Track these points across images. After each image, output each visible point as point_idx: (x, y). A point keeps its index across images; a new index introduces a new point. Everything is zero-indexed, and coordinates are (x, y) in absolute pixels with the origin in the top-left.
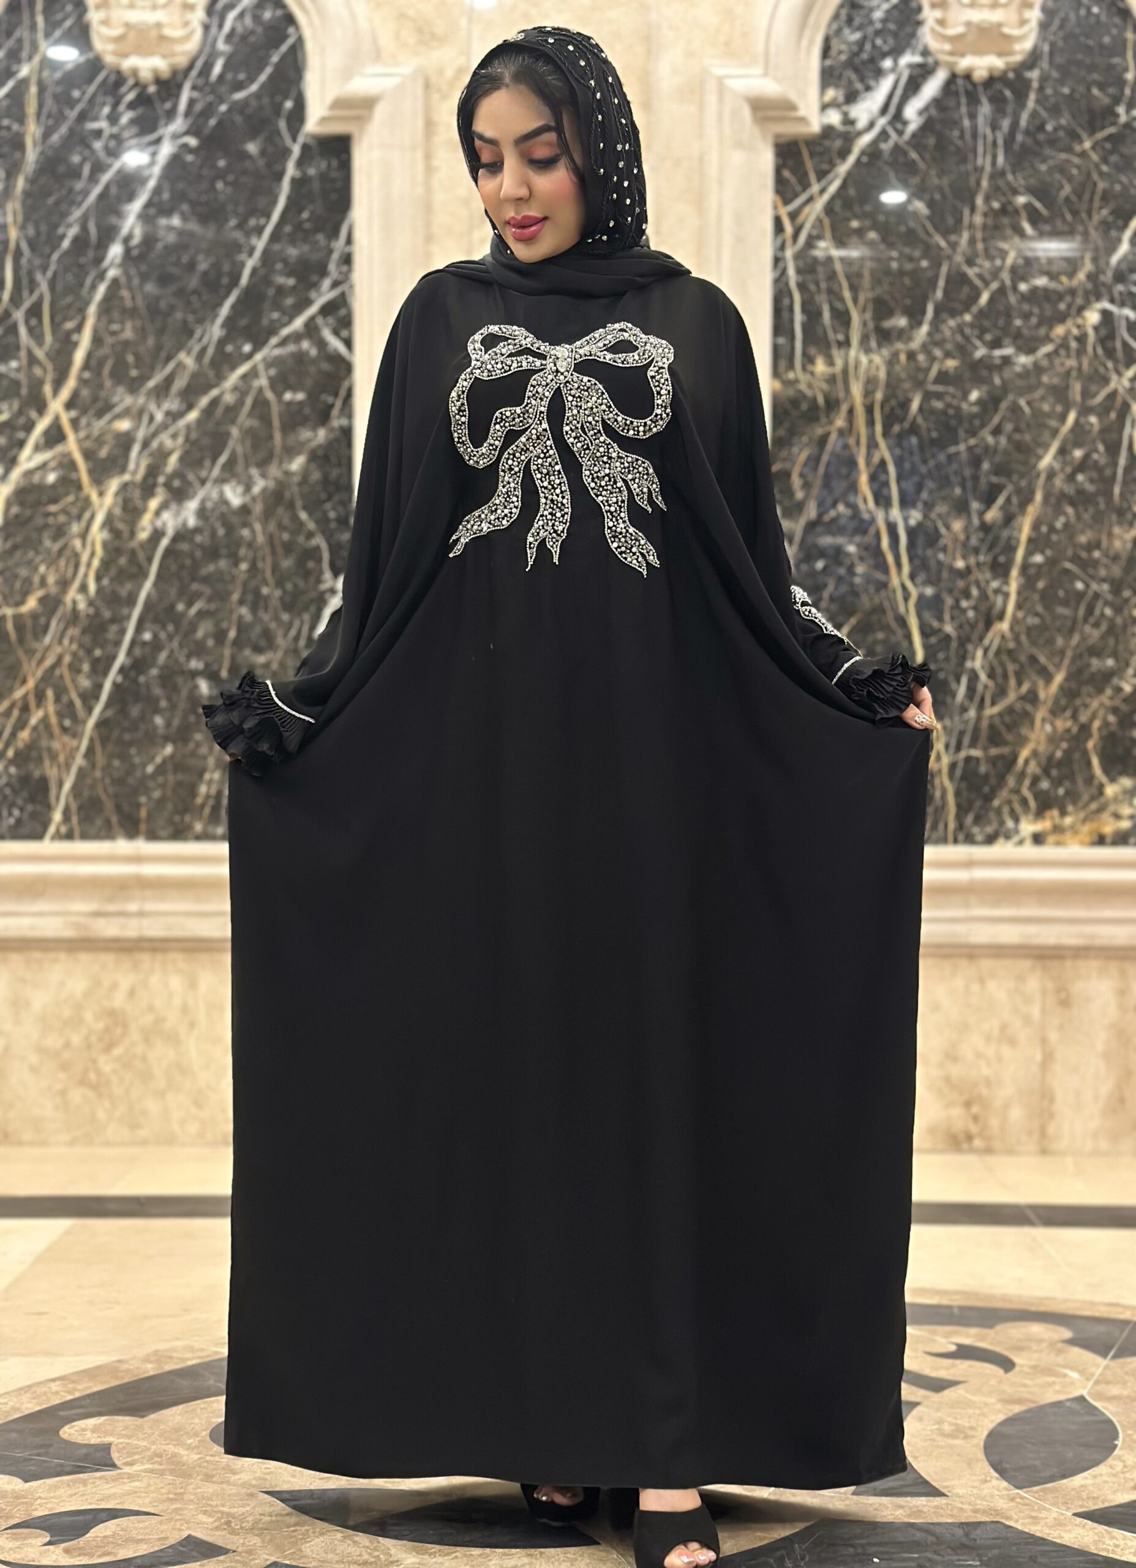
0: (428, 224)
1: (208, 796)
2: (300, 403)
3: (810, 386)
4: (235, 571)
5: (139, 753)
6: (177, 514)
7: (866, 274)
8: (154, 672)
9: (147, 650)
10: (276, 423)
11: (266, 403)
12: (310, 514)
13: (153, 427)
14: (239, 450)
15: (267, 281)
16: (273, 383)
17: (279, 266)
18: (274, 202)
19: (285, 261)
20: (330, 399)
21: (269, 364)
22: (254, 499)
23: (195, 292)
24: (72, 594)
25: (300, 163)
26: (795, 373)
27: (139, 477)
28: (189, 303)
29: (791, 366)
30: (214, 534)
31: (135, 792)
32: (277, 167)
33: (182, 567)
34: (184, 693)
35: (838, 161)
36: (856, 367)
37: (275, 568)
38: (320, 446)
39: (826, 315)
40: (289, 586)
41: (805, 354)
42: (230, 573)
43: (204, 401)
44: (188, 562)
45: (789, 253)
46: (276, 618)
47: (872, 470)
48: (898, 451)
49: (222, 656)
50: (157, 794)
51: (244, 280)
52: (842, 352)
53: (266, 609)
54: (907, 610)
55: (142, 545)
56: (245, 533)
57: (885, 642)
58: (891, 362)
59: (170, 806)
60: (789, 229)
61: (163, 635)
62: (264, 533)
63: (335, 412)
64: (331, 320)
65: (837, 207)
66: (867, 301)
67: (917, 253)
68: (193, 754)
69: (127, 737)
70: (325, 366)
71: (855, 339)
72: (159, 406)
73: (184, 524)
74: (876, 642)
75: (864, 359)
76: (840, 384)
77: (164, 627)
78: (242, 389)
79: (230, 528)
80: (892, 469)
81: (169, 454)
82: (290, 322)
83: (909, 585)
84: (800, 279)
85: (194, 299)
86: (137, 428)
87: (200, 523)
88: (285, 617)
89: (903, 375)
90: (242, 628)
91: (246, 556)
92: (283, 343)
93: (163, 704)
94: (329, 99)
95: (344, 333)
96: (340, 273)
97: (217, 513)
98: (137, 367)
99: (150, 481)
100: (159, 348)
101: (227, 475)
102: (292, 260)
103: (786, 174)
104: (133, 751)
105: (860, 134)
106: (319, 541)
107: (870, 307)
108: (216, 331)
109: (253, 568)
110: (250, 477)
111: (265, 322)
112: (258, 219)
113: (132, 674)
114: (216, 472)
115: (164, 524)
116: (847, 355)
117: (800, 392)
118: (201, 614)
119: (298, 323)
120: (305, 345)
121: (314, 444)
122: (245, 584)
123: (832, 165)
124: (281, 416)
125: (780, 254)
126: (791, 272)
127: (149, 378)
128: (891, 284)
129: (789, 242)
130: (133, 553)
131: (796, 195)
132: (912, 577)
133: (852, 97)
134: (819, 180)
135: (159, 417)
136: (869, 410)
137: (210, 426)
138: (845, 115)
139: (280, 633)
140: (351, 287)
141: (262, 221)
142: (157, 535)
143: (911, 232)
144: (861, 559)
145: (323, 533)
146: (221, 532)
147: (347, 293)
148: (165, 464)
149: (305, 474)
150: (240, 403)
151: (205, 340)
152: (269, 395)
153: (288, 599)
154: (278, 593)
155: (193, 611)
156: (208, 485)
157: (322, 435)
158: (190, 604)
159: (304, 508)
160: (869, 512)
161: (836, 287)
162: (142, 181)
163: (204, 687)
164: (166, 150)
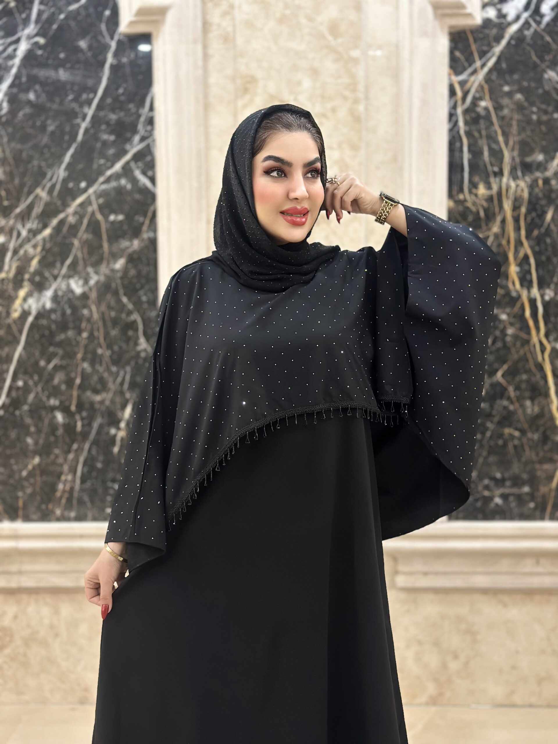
0: (206, 96)
1: (64, 491)
2: (121, 222)
3: (474, 204)
4: (79, 338)
5: (17, 463)
6: (38, 300)
7: (514, 123)
8: (26, 408)
9: (20, 392)
10: (105, 236)
11: (97, 222)
12: (129, 299)
13: (20, 240)
14: (80, 255)
15: (96, 138)
16: (101, 208)
17: (103, 127)
18: (99, 82)
19: (108, 123)
20: (141, 219)
21: (99, 195)
22: (91, 289)
23: (46, 146)
25: (116, 54)
26: (464, 195)
27: (12, 274)
28: (42, 154)
29: (461, 190)
30: (64, 314)
31: (15, 488)
32: (100, 58)
33: (42, 336)
34: (46, 421)
35: (494, 44)
36: (507, 191)
37: (107, 335)
38: (135, 252)
39: (486, 154)
40: (116, 348)
41: (470, 181)
42: (75, 339)
43: (55, 222)
44: (47, 333)
45: (459, 111)
46: (108, 369)
47: (519, 261)
48: (537, 249)
49: (71, 396)
50: (29, 491)
51: (80, 137)
52: (497, 180)
53: (101, 363)
54: (543, 359)
55: (15, 322)
56: (85, 312)
57: (528, 381)
58: (532, 186)
59: (38, 498)
60: (459, 93)
61: (31, 383)
62: (98, 312)
63: (145, 228)
64: (140, 164)
65: (494, 77)
66: (514, 143)
67: (550, 109)
68: (54, 463)
69: (8, 452)
70: (137, 196)
71: (506, 172)
72: (24, 226)
73: (44, 307)
74: (521, 381)
75: (513, 184)
76: (496, 201)
77: (32, 377)
78: (80, 214)
79: (75, 309)
80: (532, 261)
81: (32, 258)
82: (112, 166)
83: (545, 341)
84: (467, 128)
85: (46, 151)
86: (9, 241)
87: (54, 306)
88: (114, 369)
89: (541, 195)
90: (84, 376)
91: (86, 328)
92: (108, 180)
93: (32, 429)
94: (135, 9)
95: (150, 173)
96: (146, 131)
97: (65, 299)
98: (7, 200)
99: (19, 278)
100: (22, 185)
101: (71, 273)
102: (113, 122)
103: (457, 54)
104: (13, 461)
105: (510, 24)
106: (136, 317)
107: (517, 147)
108: (61, 173)
109: (91, 337)
110: (88, 274)
111: (95, 166)
112: (88, 95)
113: (11, 409)
114: (64, 270)
115: (30, 307)
116: (501, 181)
117: (468, 208)
118: (56, 368)
119: (118, 167)
120: (123, 182)
121: (130, 250)
122: (86, 347)
123: (491, 47)
124: (107, 231)
125: (453, 112)
126: (461, 123)
127: (17, 207)
128: (532, 131)
129: (459, 103)
130: (9, 326)
131: (464, 69)
132: (547, 336)
134: (480, 58)
135: (24, 233)
136: (516, 220)
137: (59, 239)
138: (499, 11)
139: (111, 380)
140: (154, 141)
141: (91, 96)
142: (25, 314)
143: (547, 93)
144: (511, 324)
145: (138, 312)
146: (69, 311)
147: (151, 144)
148: (30, 266)
149: (125, 271)
150: (80, 222)
151: (54, 180)
152: (99, 217)
153: (115, 357)
154: (108, 353)
155: (51, 366)
156: (59, 279)
157: (136, 244)
158: (49, 361)
159: (125, 294)
160: (517, 292)
161: (493, 134)
162: (8, 69)
163: (60, 417)
164: (23, 47)
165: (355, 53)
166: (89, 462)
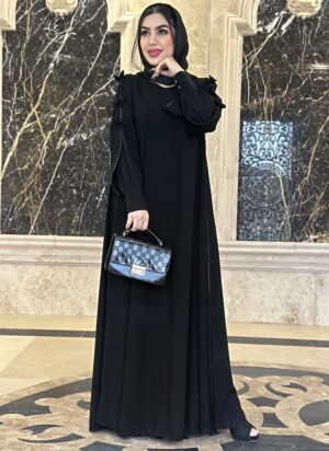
1: (75, 223)
2: (104, 110)
3: (252, 108)
4: (84, 158)
5: (56, 210)
6: (68, 142)
7: (269, 75)
8: (61, 187)
9: (59, 180)
10: (97, 116)
11: (94, 110)
13: (62, 116)
14: (86, 124)
15: (96, 75)
16: (96, 104)
17: (99, 70)
18: (98, 52)
21: (95, 99)
22: (90, 138)
23: (74, 77)
24: (38, 164)
25: (105, 41)
26: (248, 104)
27: (57, 131)
28: (72, 80)
29: (246, 102)
30: (78, 148)
31: (55, 221)
32: (99, 42)
33: (69, 157)
34: (69, 193)
35: (262, 42)
36: (266, 102)
37: (96, 158)
39: (257, 87)
40: (100, 163)
41: (250, 98)
43: (76, 109)
44: (71, 156)
45: (247, 69)
46: (96, 172)
49: (80, 183)
50: (61, 222)
51: (89, 74)
52: (262, 98)
53: (93, 169)
55: (58, 150)
56: (87, 147)
58: (276, 101)
59: (64, 226)
60: (247, 62)
61: (63, 177)
62: (93, 148)
64: (113, 86)
65: (261, 55)
66: (269, 83)
67: (284, 69)
68: (71, 211)
69: (53, 205)
70: (111, 100)
71: (265, 94)
72: (63, 110)
73: (70, 145)
75: (268, 100)
76: (261, 107)
77: (64, 174)
78: (87, 107)
79: (83, 146)
81: (66, 124)
82: (102, 86)
84: (250, 76)
85: (74, 79)
86: (57, 117)
87: (75, 144)
88: (98, 172)
89: (279, 105)
90: (86, 175)
91: (87, 154)
92: (99, 93)
93: (63, 196)
94: (114, 21)
97: (79, 141)
98: (57, 99)
99: (60, 132)
100: (64, 93)
101: (83, 131)
102: (102, 69)
103: (247, 45)
104: (54, 209)
105: (268, 34)
107: (270, 85)
108: (80, 89)
109: (90, 158)
110: (89, 132)
111: (94, 86)
113: (54, 187)
114: (79, 130)
115: (64, 144)
117: (249, 109)
118: (74, 171)
119: (104, 87)
120: (106, 93)
121: (108, 122)
122: (87, 162)
123: (260, 43)
124: (98, 114)
125: (244, 69)
126: (247, 74)
127: (61, 102)
128: (277, 78)
129: (247, 65)
130: (55, 153)
131: (249, 52)
133: (266, 24)
134: (256, 48)
135: (63, 113)
136: (269, 115)
137: (78, 116)
138: (264, 28)
139: (97, 176)
141: (94, 57)
142: (62, 147)
143: (282, 63)
146: (80, 147)
148: (65, 127)
149: (105, 130)
150: (87, 110)
151: (77, 92)
152: (95, 108)
153: (99, 167)
154: (96, 165)
155: (72, 170)
156: (77, 133)
158: (71, 168)
159: (105, 141)
161: (260, 79)
162: (60, 45)
163: (75, 191)
164: (67, 36)
165: (204, 44)
166: (86, 211)
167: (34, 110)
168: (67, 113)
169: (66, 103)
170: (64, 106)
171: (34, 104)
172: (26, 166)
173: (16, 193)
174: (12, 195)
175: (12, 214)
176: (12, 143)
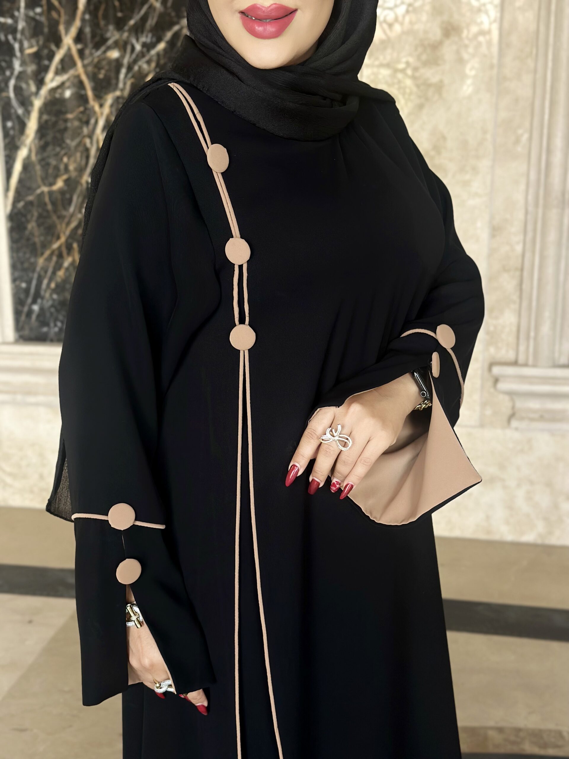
167: (68, 40)
168: (149, 47)
169: (144, 19)
170: (138, 30)
171: (69, 24)
172: (60, 184)
173: (45, 246)
174: (35, 251)
175: (37, 296)
176: (22, 125)
